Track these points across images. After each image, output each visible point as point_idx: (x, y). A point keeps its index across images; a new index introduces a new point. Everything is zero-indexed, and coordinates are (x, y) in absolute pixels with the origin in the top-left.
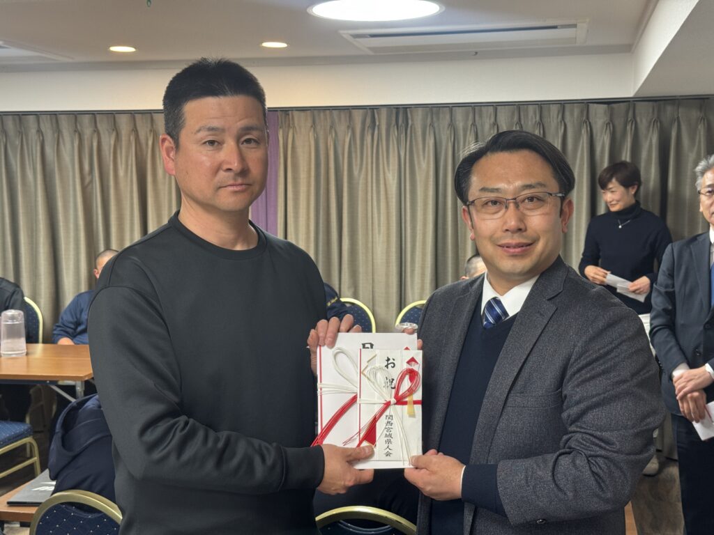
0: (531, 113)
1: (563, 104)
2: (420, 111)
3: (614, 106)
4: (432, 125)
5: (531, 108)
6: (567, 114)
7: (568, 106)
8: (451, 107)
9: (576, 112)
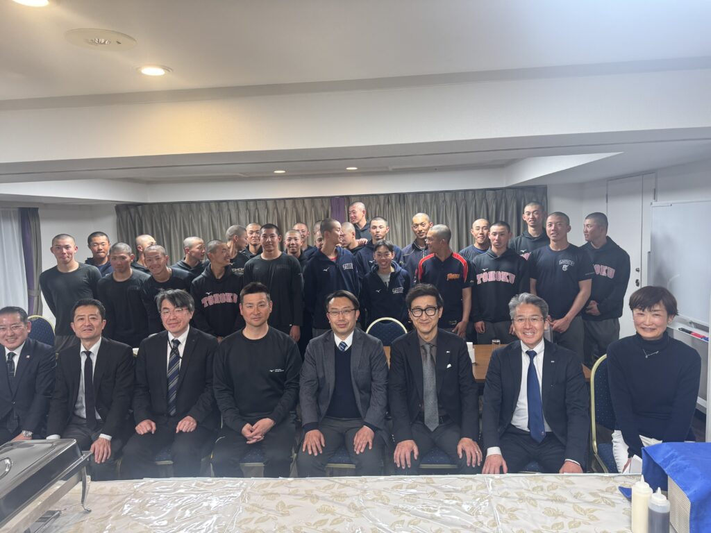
0: (460, 195)
1: (474, 191)
2: (411, 196)
3: (497, 191)
4: (416, 202)
5: (460, 193)
6: (476, 195)
7: (476, 192)
8: (425, 193)
9: (480, 194)
